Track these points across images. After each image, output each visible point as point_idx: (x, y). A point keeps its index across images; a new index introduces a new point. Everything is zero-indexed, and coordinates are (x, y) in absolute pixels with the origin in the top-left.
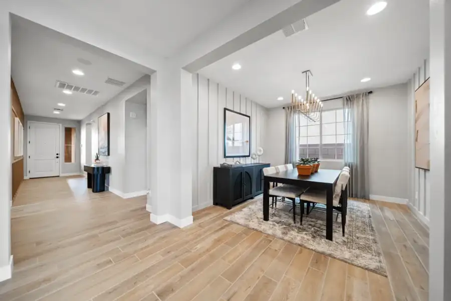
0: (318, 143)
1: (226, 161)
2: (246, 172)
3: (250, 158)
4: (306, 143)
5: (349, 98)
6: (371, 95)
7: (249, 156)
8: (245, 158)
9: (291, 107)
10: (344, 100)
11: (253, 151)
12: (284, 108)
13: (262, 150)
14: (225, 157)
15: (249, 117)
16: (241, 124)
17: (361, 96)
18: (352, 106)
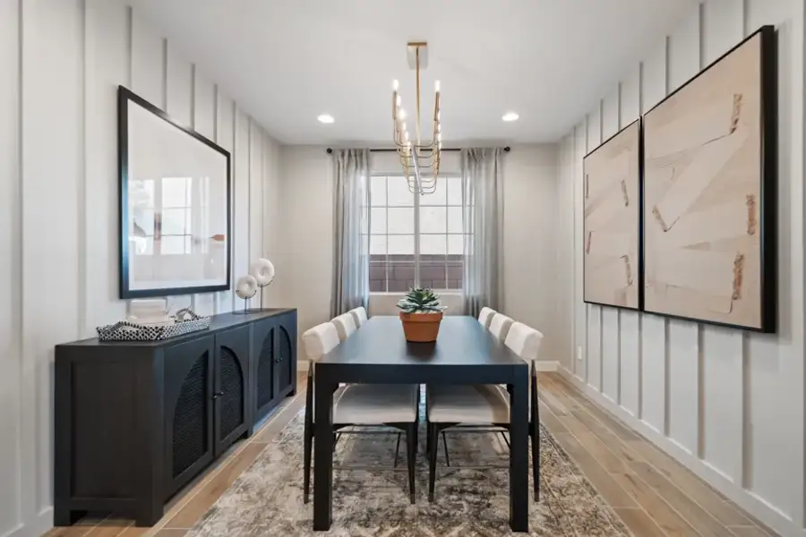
0: (410, 251)
1: (128, 310)
2: (224, 348)
3: (229, 293)
4: (383, 252)
5: (473, 154)
6: (509, 156)
7: (226, 287)
8: (211, 295)
9: (350, 151)
10: (462, 155)
11: (239, 272)
12: (329, 151)
13: (271, 265)
14: (124, 293)
15: (227, 154)
16: (190, 180)
17: (494, 153)
18: (477, 172)
